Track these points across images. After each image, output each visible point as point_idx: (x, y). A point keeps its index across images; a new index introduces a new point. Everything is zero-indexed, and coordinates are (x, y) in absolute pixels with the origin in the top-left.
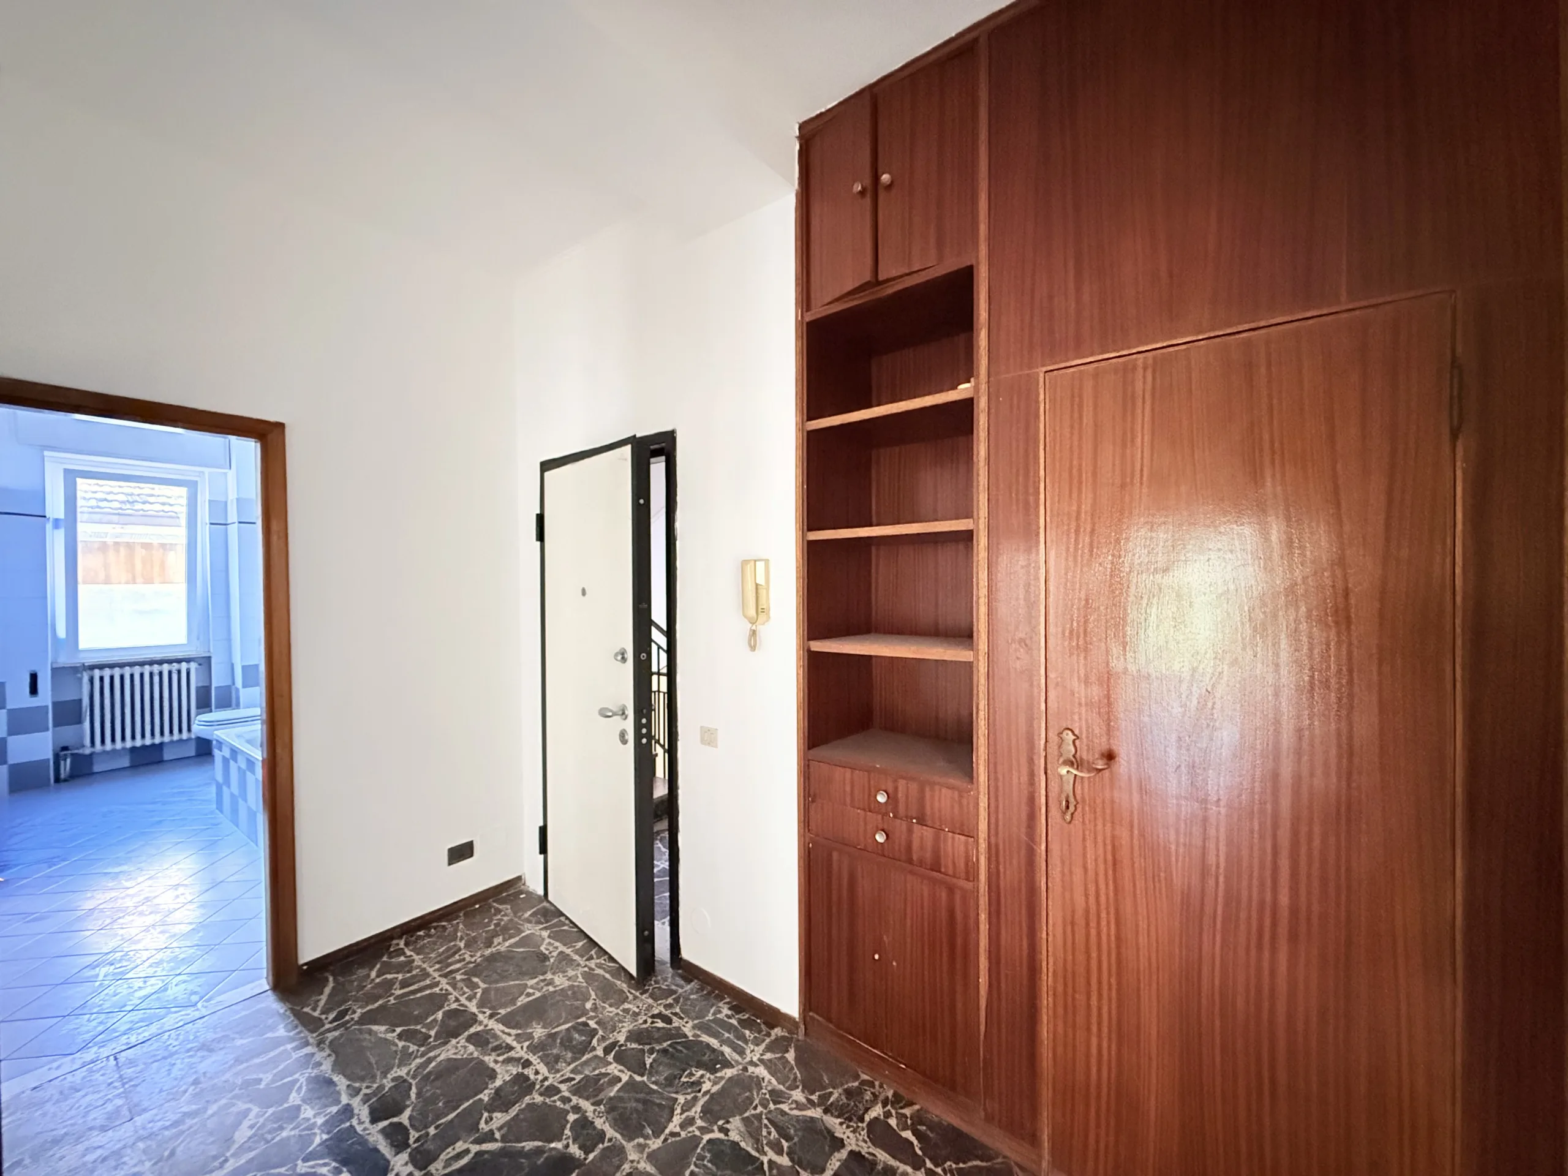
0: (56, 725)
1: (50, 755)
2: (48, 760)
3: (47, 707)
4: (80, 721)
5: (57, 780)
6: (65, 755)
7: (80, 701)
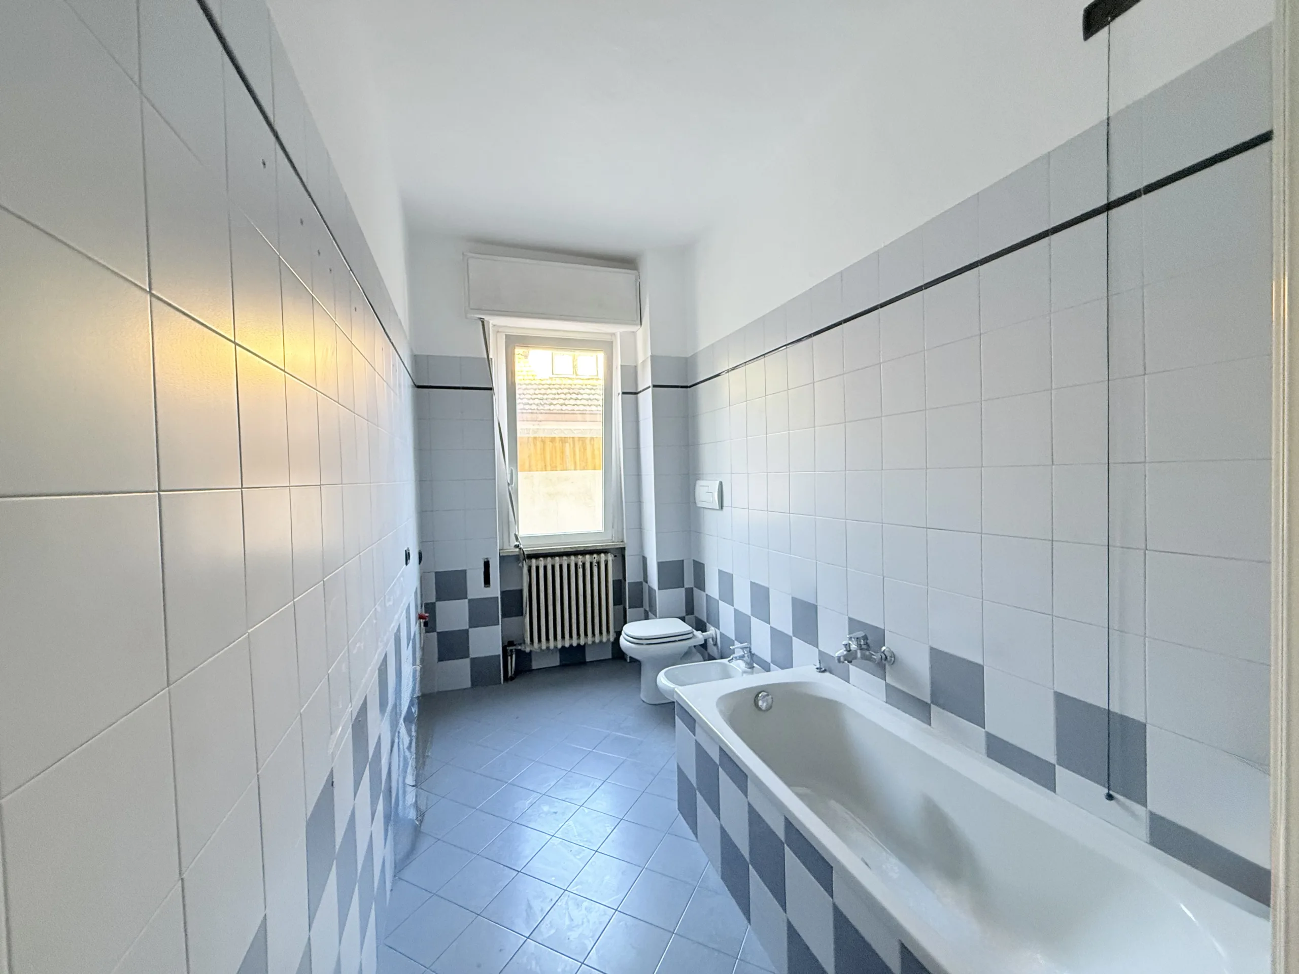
0: (504, 616)
1: (500, 652)
2: (499, 656)
3: (498, 597)
4: (521, 613)
5: (506, 679)
6: (511, 651)
7: (521, 591)
